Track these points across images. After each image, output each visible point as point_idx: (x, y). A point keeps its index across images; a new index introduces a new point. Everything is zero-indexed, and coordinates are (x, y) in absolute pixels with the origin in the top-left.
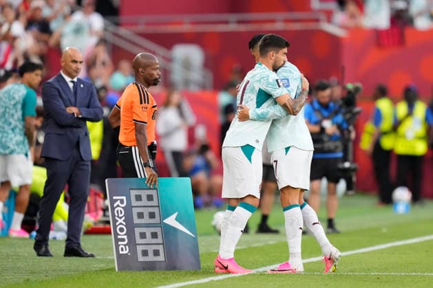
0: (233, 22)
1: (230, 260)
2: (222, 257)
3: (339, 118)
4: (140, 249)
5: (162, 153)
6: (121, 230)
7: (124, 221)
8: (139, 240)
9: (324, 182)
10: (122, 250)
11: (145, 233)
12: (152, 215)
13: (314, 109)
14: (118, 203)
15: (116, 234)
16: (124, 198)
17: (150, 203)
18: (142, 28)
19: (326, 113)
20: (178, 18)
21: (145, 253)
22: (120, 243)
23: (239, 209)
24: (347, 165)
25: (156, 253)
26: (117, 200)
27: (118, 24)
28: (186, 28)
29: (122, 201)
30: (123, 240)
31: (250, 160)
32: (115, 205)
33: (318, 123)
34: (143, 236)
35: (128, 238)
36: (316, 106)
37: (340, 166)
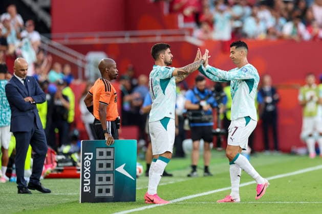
0: (127, 37)
1: (155, 195)
2: (149, 194)
3: (212, 100)
4: (97, 188)
5: (84, 124)
6: (87, 175)
7: (89, 169)
8: (97, 182)
9: (202, 142)
10: (86, 189)
11: (102, 178)
12: (108, 165)
13: (195, 94)
14: (87, 157)
15: (83, 178)
16: (92, 154)
17: (109, 157)
18: (66, 41)
19: (202, 97)
20: (90, 34)
21: (100, 191)
22: (85, 184)
23: (158, 161)
24: (218, 130)
25: (108, 191)
26: (87, 155)
27: (51, 39)
28: (96, 41)
29: (90, 156)
30: (87, 182)
31: (166, 129)
32: (85, 159)
33: (198, 103)
34: (101, 179)
35: (90, 181)
36: (196, 91)
37: (214, 131)
